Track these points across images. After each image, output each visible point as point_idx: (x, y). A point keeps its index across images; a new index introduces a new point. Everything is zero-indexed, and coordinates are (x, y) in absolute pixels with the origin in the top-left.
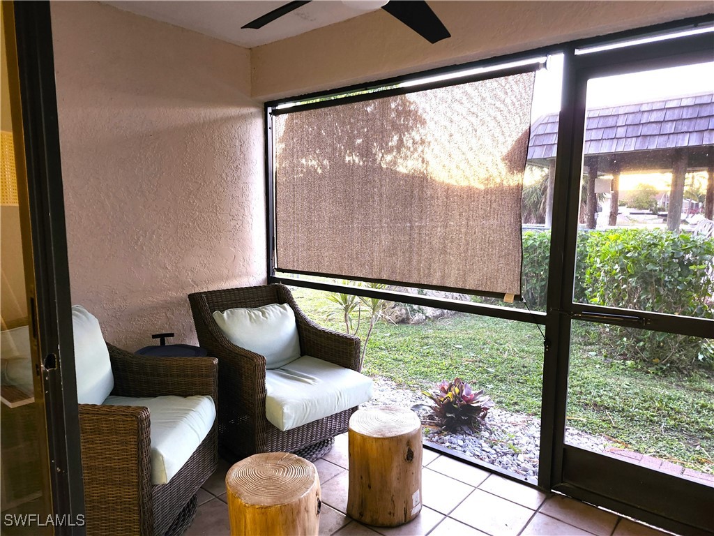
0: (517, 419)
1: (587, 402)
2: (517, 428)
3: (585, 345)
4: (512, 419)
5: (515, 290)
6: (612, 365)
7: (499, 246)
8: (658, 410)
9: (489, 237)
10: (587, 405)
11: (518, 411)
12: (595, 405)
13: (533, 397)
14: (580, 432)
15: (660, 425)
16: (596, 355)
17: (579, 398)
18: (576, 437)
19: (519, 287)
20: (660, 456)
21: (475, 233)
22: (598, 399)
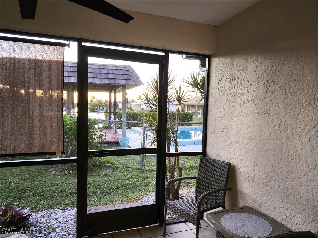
0: (42, 214)
1: (67, 194)
2: (46, 218)
3: (48, 169)
4: (39, 215)
5: (60, 149)
6: (65, 175)
7: (50, 128)
8: (93, 187)
9: (44, 124)
10: (67, 195)
11: (39, 210)
12: (70, 194)
13: (41, 201)
14: (72, 208)
15: (97, 193)
16: (55, 172)
17: (62, 193)
18: (72, 210)
19: (63, 148)
20: (105, 204)
21: (35, 122)
22: (70, 191)
